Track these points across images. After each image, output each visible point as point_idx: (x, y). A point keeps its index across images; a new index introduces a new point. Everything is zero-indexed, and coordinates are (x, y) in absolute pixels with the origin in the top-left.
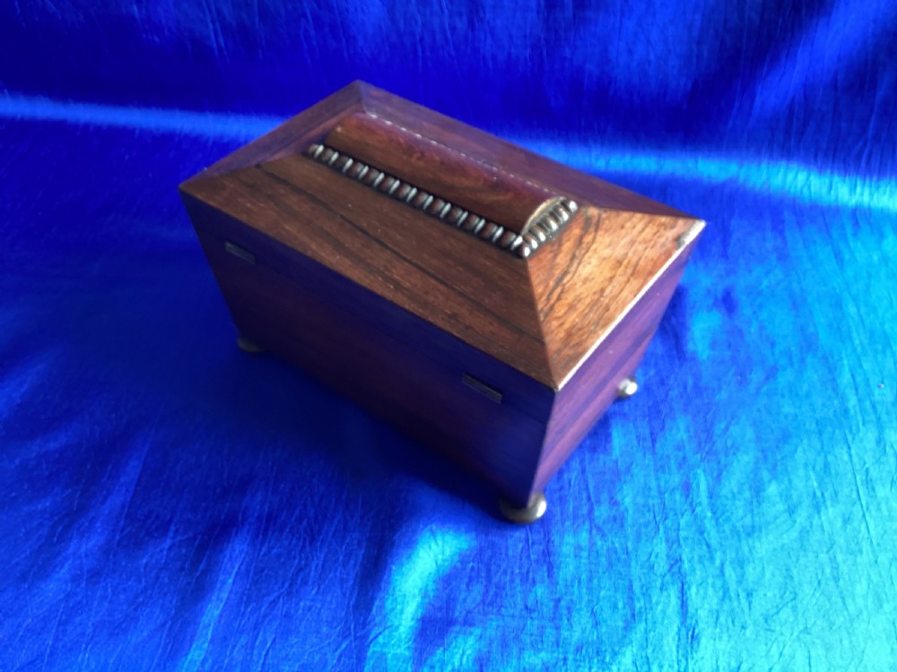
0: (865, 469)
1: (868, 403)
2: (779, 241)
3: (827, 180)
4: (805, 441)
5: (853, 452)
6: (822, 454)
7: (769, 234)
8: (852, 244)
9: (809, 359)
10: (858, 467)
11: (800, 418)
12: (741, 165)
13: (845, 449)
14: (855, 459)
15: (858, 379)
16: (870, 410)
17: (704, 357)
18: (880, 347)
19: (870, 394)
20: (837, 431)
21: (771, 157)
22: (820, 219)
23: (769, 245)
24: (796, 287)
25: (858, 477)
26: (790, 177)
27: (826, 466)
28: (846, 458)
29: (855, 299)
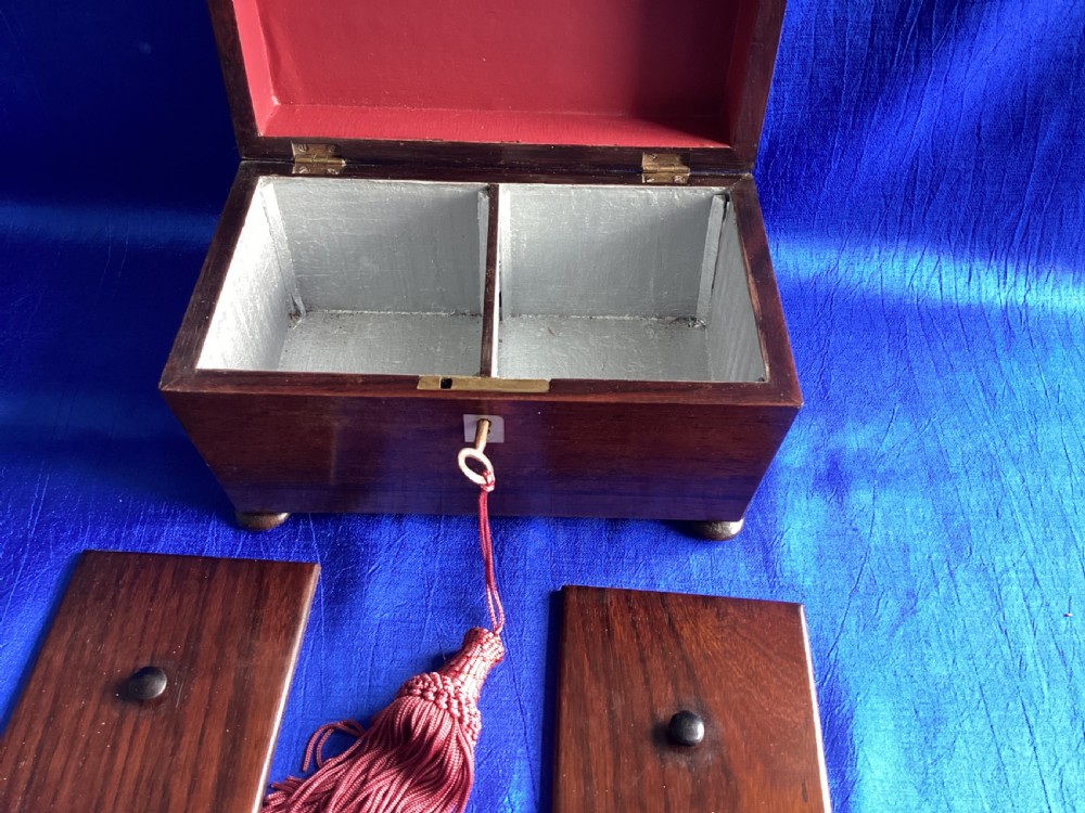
0: (1057, 771)
1: (1053, 646)
2: (901, 366)
3: (965, 267)
4: (967, 725)
5: (1038, 740)
6: (993, 749)
7: (887, 358)
8: (1005, 366)
9: (960, 575)
10: (1046, 768)
11: (957, 681)
12: (841, 249)
13: (1027, 736)
14: (1041, 752)
15: (1035, 604)
16: (1057, 661)
17: (808, 582)
18: (1060, 544)
19: (1053, 631)
20: (1011, 705)
21: (884, 236)
22: (957, 325)
23: (887, 376)
24: (930, 445)
25: (1048, 787)
26: (913, 263)
27: (1001, 767)
28: (1029, 752)
29: (1015, 460)
